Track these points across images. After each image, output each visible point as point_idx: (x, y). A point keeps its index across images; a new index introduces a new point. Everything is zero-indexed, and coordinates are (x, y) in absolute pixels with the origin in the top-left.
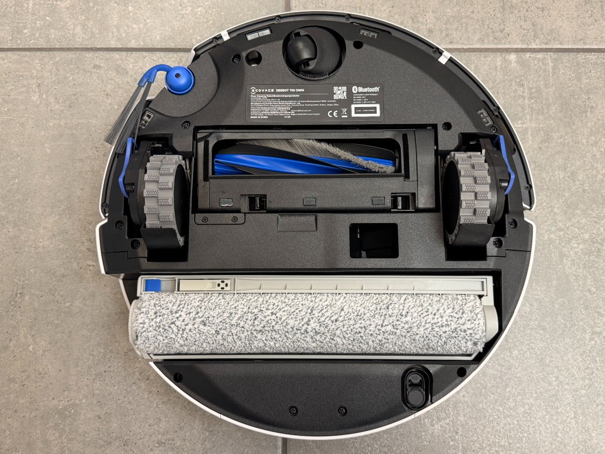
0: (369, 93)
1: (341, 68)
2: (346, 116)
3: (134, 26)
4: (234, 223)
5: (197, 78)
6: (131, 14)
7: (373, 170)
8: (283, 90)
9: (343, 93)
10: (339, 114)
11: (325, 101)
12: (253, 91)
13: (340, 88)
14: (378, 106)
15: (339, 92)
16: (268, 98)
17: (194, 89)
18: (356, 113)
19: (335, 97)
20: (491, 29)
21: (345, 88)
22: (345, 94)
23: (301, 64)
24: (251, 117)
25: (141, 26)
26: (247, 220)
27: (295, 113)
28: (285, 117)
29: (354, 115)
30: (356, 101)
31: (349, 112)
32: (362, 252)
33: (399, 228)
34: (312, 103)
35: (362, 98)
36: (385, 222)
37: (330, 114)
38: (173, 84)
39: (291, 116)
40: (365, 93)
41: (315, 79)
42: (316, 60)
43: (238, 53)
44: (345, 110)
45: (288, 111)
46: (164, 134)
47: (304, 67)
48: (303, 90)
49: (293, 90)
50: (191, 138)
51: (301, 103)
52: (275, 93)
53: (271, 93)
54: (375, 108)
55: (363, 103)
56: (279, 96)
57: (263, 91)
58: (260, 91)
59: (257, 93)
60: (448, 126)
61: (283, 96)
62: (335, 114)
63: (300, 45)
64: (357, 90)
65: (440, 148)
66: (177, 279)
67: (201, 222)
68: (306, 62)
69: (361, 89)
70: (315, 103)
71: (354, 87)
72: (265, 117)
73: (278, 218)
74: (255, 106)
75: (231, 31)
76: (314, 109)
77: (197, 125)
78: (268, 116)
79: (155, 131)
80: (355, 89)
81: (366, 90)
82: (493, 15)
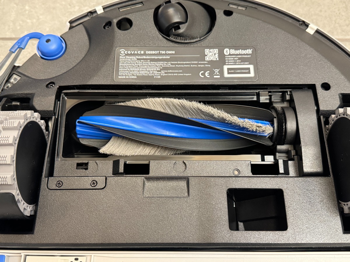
0: (242, 55)
1: (212, 32)
2: (219, 77)
3: (28, 21)
4: (92, 188)
5: (68, 46)
6: (27, 12)
7: (250, 129)
8: (154, 52)
9: (215, 55)
10: (212, 74)
11: (196, 62)
12: (123, 52)
13: (211, 50)
14: (251, 67)
15: (211, 54)
16: (138, 59)
17: (65, 55)
18: (229, 73)
19: (207, 59)
20: (338, 23)
21: (216, 51)
22: (217, 56)
23: (172, 28)
24: (119, 77)
25: (34, 20)
26: (108, 184)
27: (166, 73)
28: (155, 77)
29: (226, 75)
30: (229, 62)
31: (221, 72)
32: (239, 223)
33: (285, 194)
34: (183, 64)
35: (234, 60)
36: (268, 188)
37: (202, 74)
38: (45, 51)
39: (161, 76)
40: (237, 55)
41: (186, 41)
42: (187, 24)
43: (110, 20)
44: (217, 71)
45: (158, 71)
46: (26, 94)
47: (175, 30)
48: (174, 52)
49: (164, 52)
50: (54, 97)
51: (172, 64)
52: (145, 54)
53: (141, 55)
54: (249, 69)
55: (236, 64)
56: (149, 58)
57: (133, 53)
58: (129, 52)
59: (126, 55)
60: (326, 87)
61: (153, 58)
62: (207, 74)
63: (171, 11)
64: (228, 52)
65: (322, 108)
66: (23, 255)
67: (54, 187)
68: (177, 26)
69: (233, 51)
70: (186, 64)
71: (225, 50)
72: (133, 77)
73: (144, 182)
74: (124, 67)
75: (105, 7)
76: (185, 70)
77: (62, 85)
78: (136, 76)
79: (17, 91)
80: (227, 51)
81: (238, 52)
82: (338, 14)
